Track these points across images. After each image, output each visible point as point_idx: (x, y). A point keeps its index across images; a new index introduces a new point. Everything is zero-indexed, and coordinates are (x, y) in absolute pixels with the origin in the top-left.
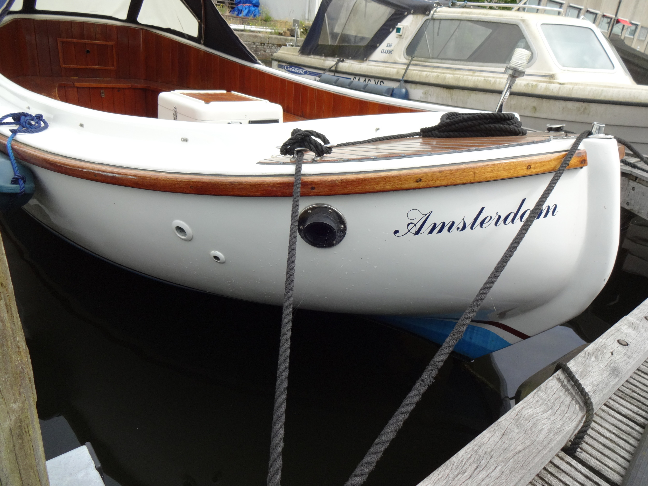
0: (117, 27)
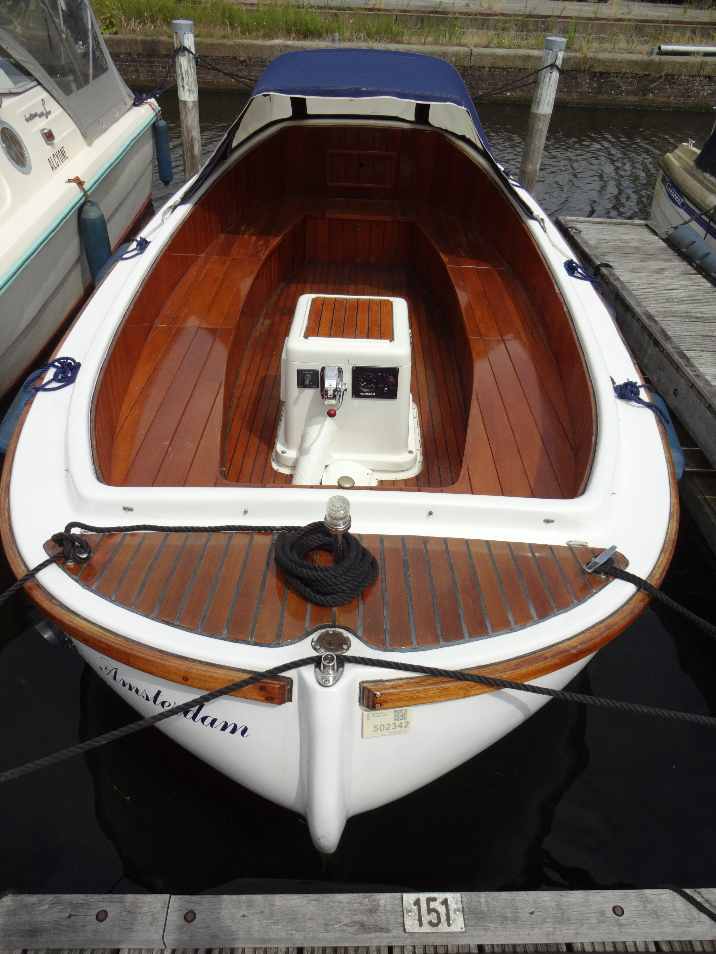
0: (403, 131)
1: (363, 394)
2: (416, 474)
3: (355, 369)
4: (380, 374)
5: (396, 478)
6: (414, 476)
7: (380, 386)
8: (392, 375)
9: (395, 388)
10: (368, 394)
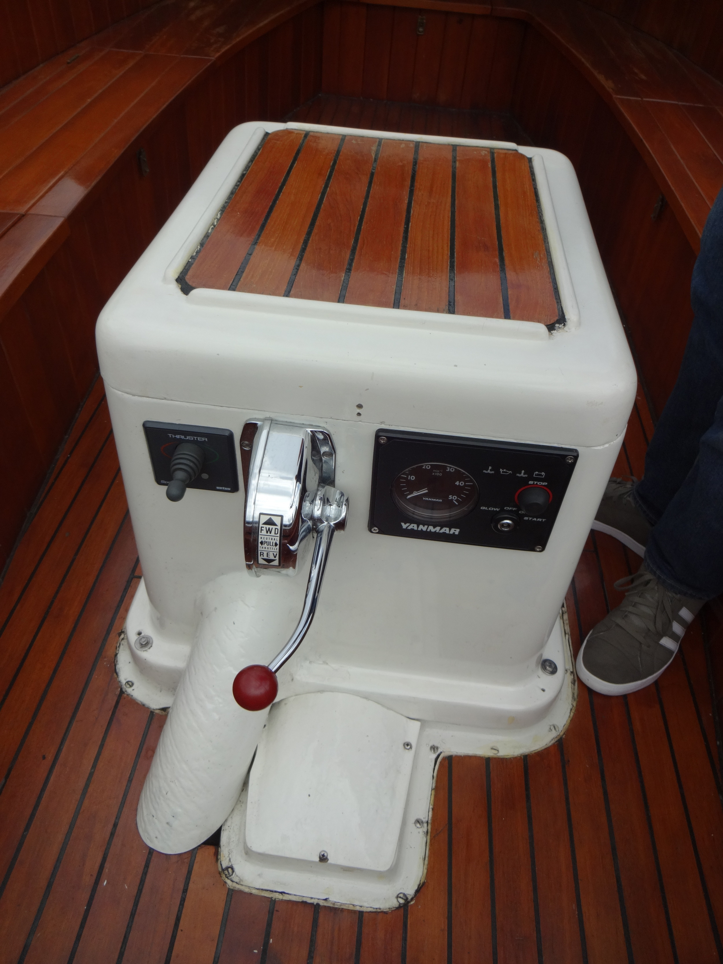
1: (414, 526)
2: (557, 730)
3: (384, 440)
4: (491, 470)
5: (494, 749)
6: (552, 740)
7: (486, 508)
8: (543, 476)
9: (543, 521)
10: (430, 530)
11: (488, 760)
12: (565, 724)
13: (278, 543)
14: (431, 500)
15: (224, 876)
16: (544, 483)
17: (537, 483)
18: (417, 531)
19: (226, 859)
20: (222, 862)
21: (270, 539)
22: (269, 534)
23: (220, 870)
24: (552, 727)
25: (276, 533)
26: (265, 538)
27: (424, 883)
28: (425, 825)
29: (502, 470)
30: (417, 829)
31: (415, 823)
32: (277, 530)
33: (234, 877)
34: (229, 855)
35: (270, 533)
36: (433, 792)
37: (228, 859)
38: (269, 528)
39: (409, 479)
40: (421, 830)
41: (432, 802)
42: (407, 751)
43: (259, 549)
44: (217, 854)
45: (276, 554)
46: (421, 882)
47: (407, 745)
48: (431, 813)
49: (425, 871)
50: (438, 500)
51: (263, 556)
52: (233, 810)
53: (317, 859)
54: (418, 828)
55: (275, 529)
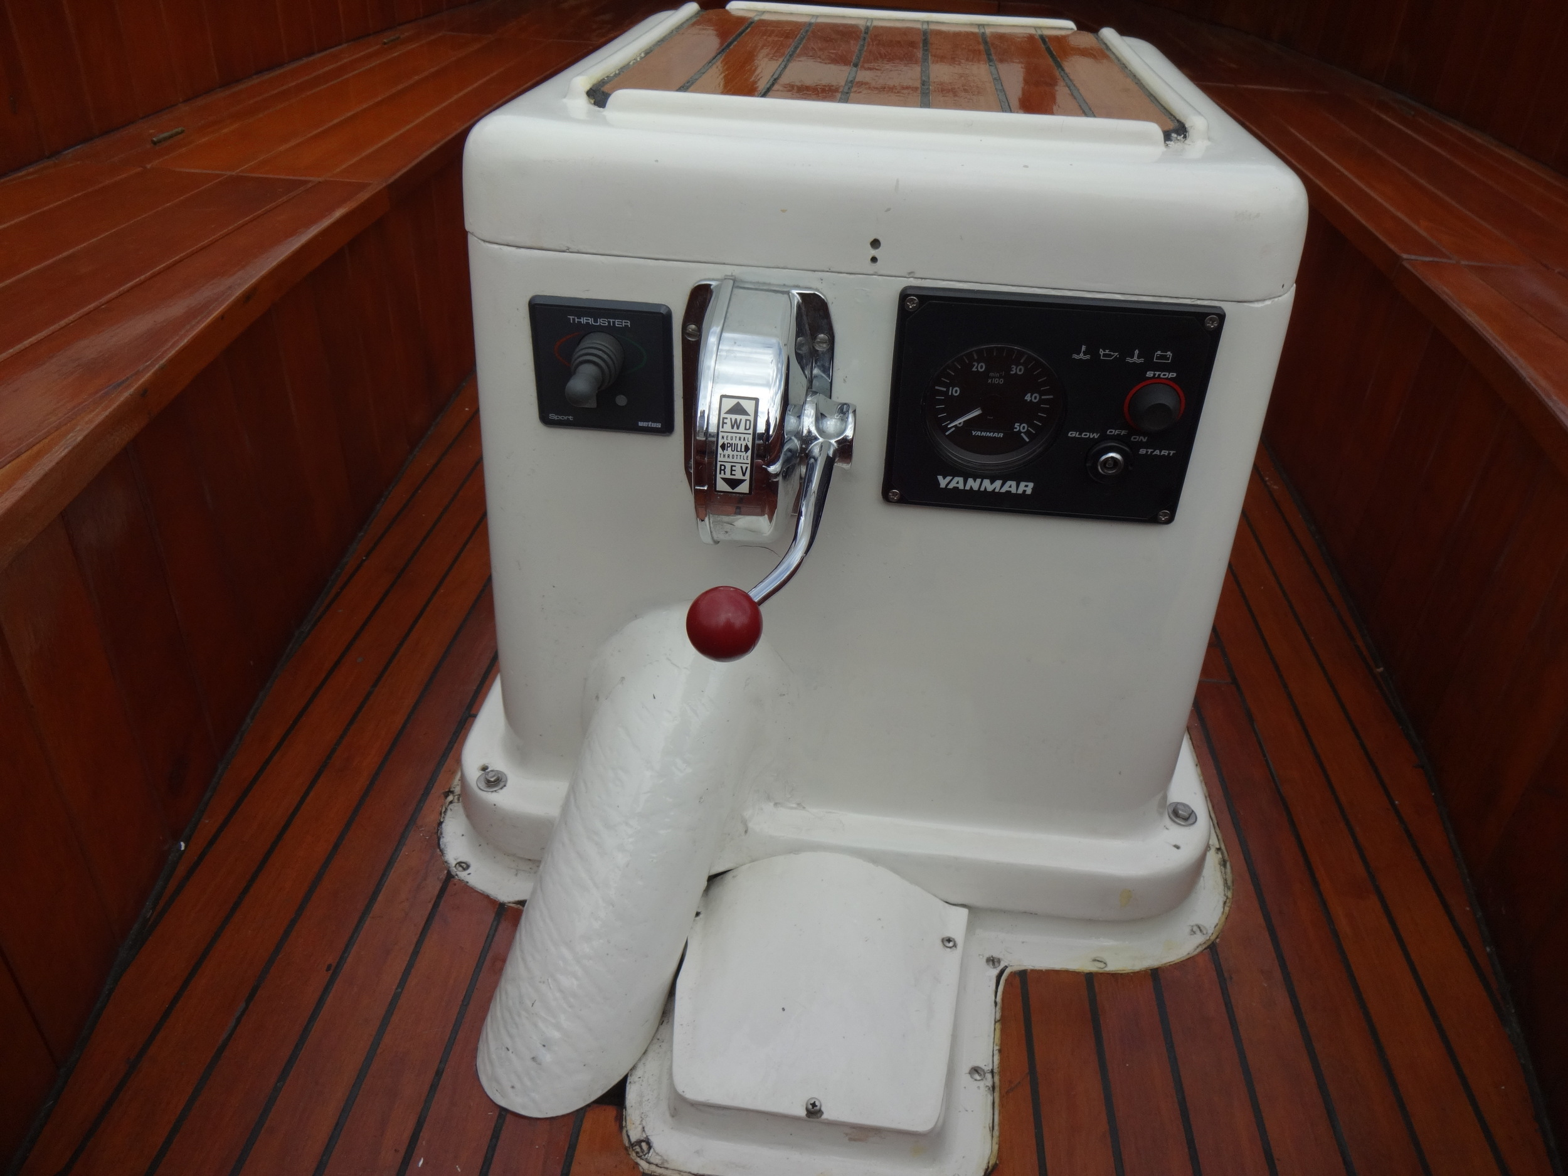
1: (957, 482)
2: (1205, 932)
3: (914, 304)
4: (1085, 354)
5: (1098, 961)
6: (1198, 947)
7: (1078, 433)
8: (1168, 359)
9: (1171, 455)
10: (985, 488)
11: (1090, 977)
12: (1217, 924)
13: (750, 446)
14: (984, 435)
15: (634, 1154)
16: (1171, 374)
17: (1159, 375)
18: (964, 490)
19: (636, 1128)
20: (629, 1131)
21: (738, 439)
22: (735, 430)
23: (627, 1144)
24: (1195, 929)
25: (748, 427)
26: (729, 438)
27: (995, 1166)
28: (989, 1076)
29: (1103, 352)
30: (976, 1082)
31: (970, 1073)
32: (748, 422)
33: (651, 1156)
34: (642, 1121)
35: (738, 428)
36: (998, 1026)
37: (641, 1127)
38: (736, 420)
39: (950, 394)
40: (982, 1084)
41: (997, 1041)
42: (949, 950)
43: (719, 459)
44: (620, 1118)
45: (747, 468)
46: (990, 1165)
47: (948, 941)
48: (997, 1058)
49: (996, 1147)
50: (996, 435)
51: (725, 474)
52: (645, 1053)
53: (803, 1113)
54: (976, 1080)
55: (746, 420)
